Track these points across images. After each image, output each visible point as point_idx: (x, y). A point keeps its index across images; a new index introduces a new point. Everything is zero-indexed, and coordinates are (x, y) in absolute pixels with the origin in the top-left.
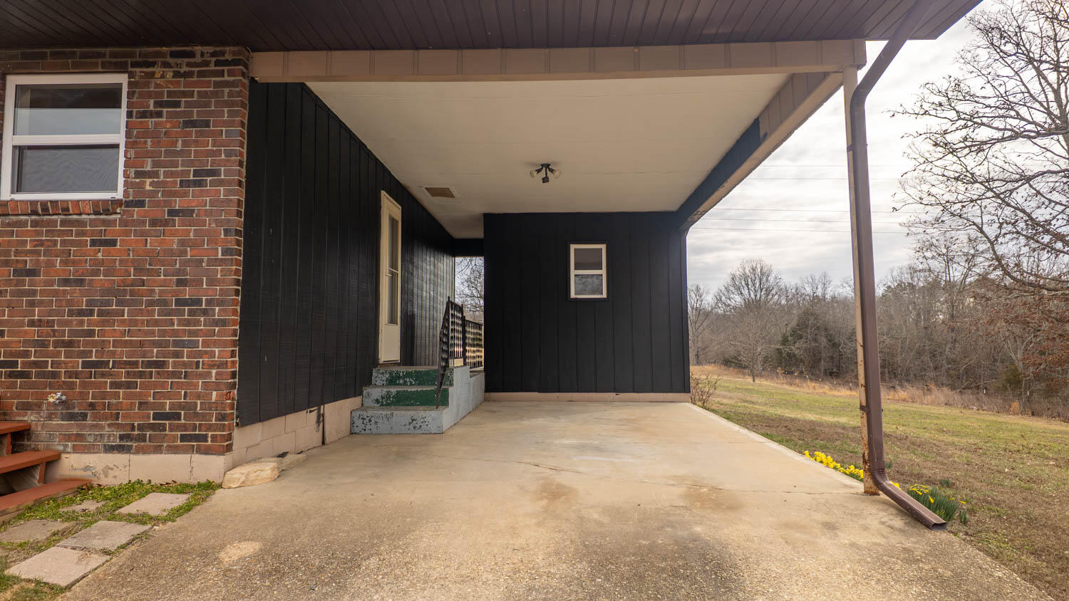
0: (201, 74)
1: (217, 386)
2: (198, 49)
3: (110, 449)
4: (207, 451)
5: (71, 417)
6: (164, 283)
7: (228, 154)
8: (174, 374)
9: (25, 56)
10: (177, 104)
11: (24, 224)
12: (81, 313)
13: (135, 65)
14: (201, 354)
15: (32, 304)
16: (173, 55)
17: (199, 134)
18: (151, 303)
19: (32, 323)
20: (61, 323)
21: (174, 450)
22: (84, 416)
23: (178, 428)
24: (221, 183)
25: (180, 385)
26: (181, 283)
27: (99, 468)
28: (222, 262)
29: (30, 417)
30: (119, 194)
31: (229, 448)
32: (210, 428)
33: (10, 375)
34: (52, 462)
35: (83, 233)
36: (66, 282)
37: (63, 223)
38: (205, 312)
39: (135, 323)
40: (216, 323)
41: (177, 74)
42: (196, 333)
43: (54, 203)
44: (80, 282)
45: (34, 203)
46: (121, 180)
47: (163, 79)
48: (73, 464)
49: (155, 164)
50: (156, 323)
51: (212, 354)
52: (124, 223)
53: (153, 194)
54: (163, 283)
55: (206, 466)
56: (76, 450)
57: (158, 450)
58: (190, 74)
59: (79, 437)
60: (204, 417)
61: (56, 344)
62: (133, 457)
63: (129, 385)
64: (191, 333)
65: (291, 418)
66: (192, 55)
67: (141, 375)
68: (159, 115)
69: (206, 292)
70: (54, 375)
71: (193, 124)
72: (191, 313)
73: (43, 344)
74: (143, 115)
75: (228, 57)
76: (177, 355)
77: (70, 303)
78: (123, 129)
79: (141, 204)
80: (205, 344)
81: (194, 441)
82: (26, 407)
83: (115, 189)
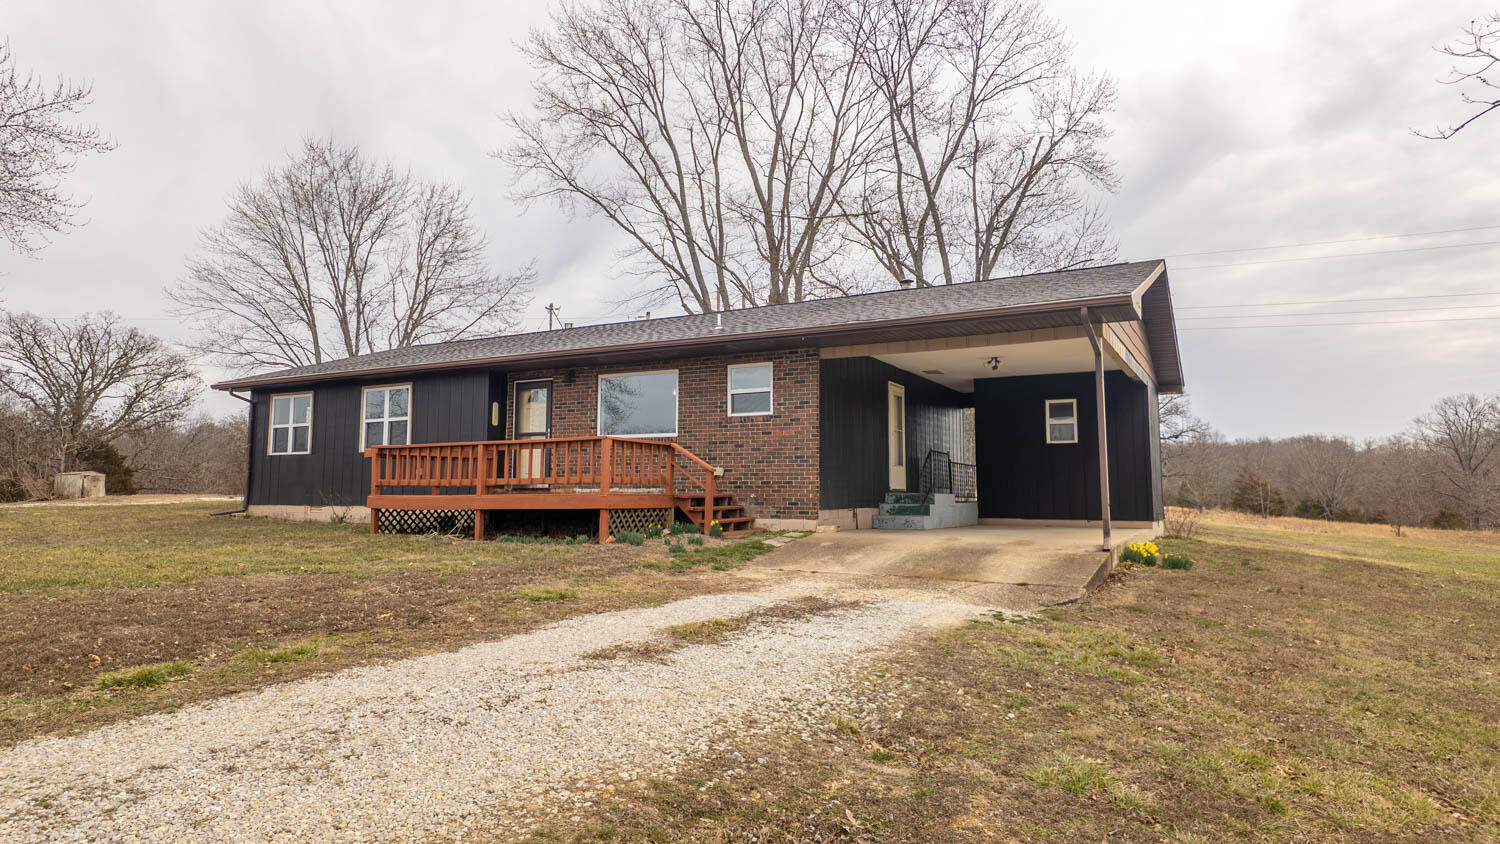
0: (801, 361)
1: (812, 492)
2: (799, 350)
3: (773, 517)
4: (809, 518)
5: (758, 504)
6: (791, 449)
7: (813, 394)
8: (796, 487)
9: (735, 357)
10: (792, 374)
11: (736, 426)
12: (760, 462)
13: (776, 358)
14: (805, 478)
15: (742, 459)
16: (790, 353)
17: (802, 386)
18: (786, 458)
19: (742, 466)
20: (754, 466)
21: (796, 518)
22: (762, 504)
23: (798, 508)
24: (810, 407)
25: (798, 491)
26: (797, 449)
27: (769, 524)
28: (811, 440)
29: (743, 504)
30: (771, 413)
31: (817, 518)
32: (810, 508)
33: (736, 487)
34: (753, 521)
35: (759, 429)
36: (753, 450)
37: (752, 425)
38: (806, 461)
39: (780, 466)
40: (810, 465)
41: (791, 361)
42: (803, 470)
43: (748, 417)
44: (759, 449)
45: (741, 417)
46: (772, 406)
47: (786, 363)
48: (760, 522)
49: (785, 400)
50: (788, 466)
51: (809, 479)
52: (774, 425)
53: (784, 412)
54: (789, 450)
55: (810, 524)
56: (761, 517)
57: (790, 518)
58: (796, 361)
59: (761, 512)
60: (807, 504)
61: (752, 474)
62: (781, 520)
63: (778, 491)
64: (801, 470)
65: (841, 511)
66: (797, 353)
67: (782, 487)
68: (785, 379)
69: (806, 453)
70: (751, 487)
71: (798, 382)
72: (801, 461)
73: (747, 474)
74: (779, 379)
75: (811, 353)
76: (796, 479)
77: (756, 458)
78: (772, 385)
79: (780, 417)
80: (807, 474)
81: (804, 514)
82: (742, 500)
83: (769, 410)
